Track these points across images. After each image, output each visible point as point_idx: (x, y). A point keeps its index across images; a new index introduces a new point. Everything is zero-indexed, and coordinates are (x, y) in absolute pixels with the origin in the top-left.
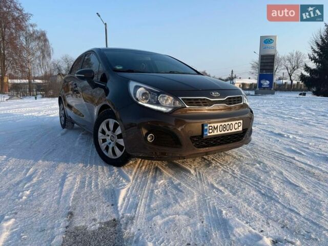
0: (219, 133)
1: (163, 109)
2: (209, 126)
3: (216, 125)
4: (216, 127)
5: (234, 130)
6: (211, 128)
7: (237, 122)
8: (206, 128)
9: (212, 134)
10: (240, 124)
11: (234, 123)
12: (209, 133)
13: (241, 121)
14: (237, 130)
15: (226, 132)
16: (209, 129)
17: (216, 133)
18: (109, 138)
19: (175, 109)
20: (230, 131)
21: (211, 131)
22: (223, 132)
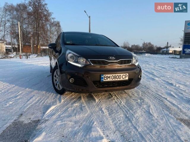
0: (111, 80)
1: (79, 65)
2: (105, 76)
3: (109, 75)
4: (109, 77)
5: (122, 79)
6: (105, 77)
7: (125, 74)
8: (102, 77)
9: (107, 80)
10: (126, 76)
11: (122, 75)
12: (104, 80)
13: (128, 74)
14: (124, 79)
15: (116, 80)
16: (105, 78)
17: (109, 80)
18: (58, 79)
19: (86, 66)
20: (119, 79)
21: (105, 79)
22: (114, 80)
